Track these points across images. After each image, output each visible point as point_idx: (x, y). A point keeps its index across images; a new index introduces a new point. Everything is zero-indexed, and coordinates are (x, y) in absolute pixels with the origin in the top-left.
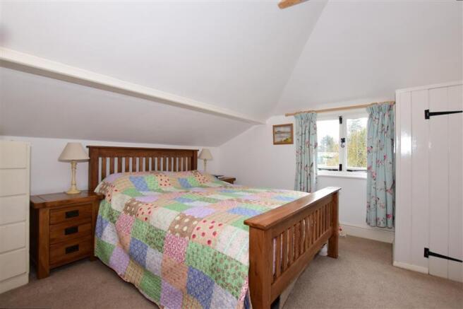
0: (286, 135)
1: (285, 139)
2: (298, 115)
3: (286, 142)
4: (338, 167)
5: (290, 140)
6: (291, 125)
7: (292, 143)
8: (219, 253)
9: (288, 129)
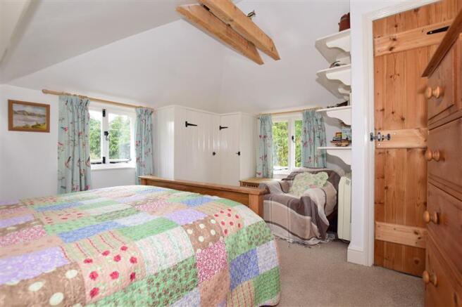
0: (36, 118)
1: (34, 124)
2: (63, 97)
3: (36, 128)
4: (101, 160)
5: (45, 127)
6: (47, 107)
7: (47, 130)
8: (250, 226)
9: (41, 111)
